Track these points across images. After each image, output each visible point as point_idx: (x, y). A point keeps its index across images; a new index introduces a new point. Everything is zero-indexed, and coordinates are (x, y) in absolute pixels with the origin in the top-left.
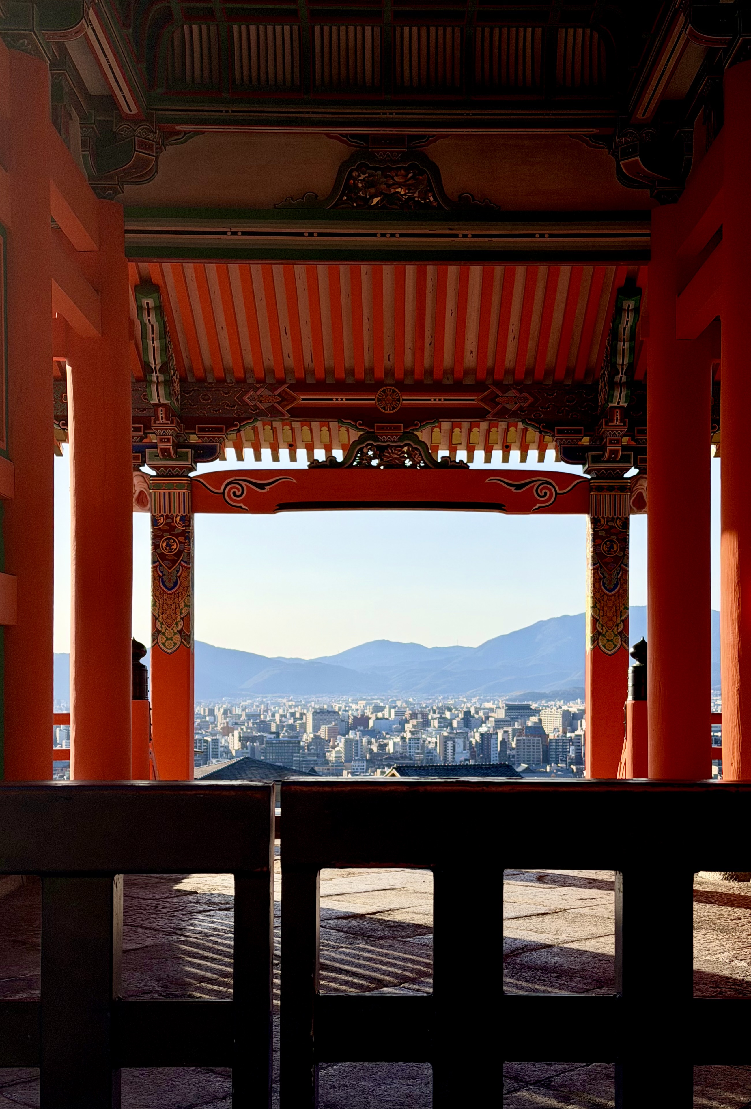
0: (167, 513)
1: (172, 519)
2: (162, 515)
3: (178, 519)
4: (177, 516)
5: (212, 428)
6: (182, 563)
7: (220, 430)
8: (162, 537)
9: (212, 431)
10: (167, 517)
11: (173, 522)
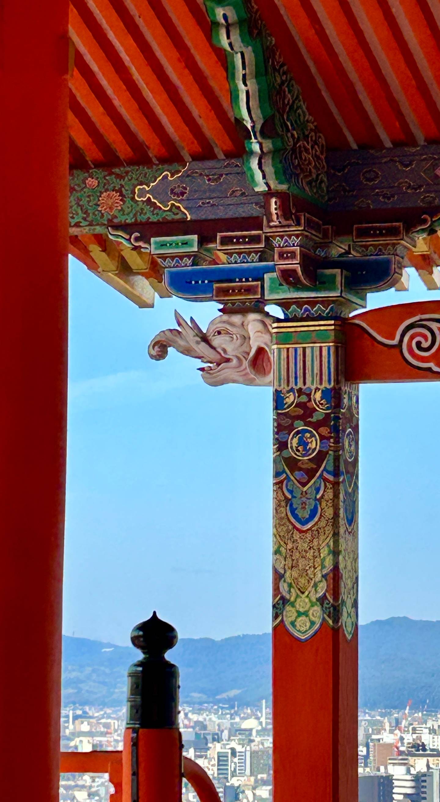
0: (300, 385)
1: (309, 395)
2: (292, 390)
3: (318, 395)
4: (317, 389)
5: (380, 229)
6: (325, 474)
7: (394, 232)
8: (291, 428)
9: (381, 235)
10: (300, 391)
11: (310, 400)
